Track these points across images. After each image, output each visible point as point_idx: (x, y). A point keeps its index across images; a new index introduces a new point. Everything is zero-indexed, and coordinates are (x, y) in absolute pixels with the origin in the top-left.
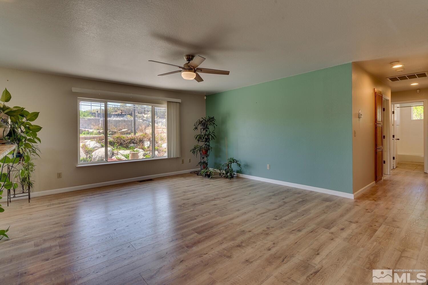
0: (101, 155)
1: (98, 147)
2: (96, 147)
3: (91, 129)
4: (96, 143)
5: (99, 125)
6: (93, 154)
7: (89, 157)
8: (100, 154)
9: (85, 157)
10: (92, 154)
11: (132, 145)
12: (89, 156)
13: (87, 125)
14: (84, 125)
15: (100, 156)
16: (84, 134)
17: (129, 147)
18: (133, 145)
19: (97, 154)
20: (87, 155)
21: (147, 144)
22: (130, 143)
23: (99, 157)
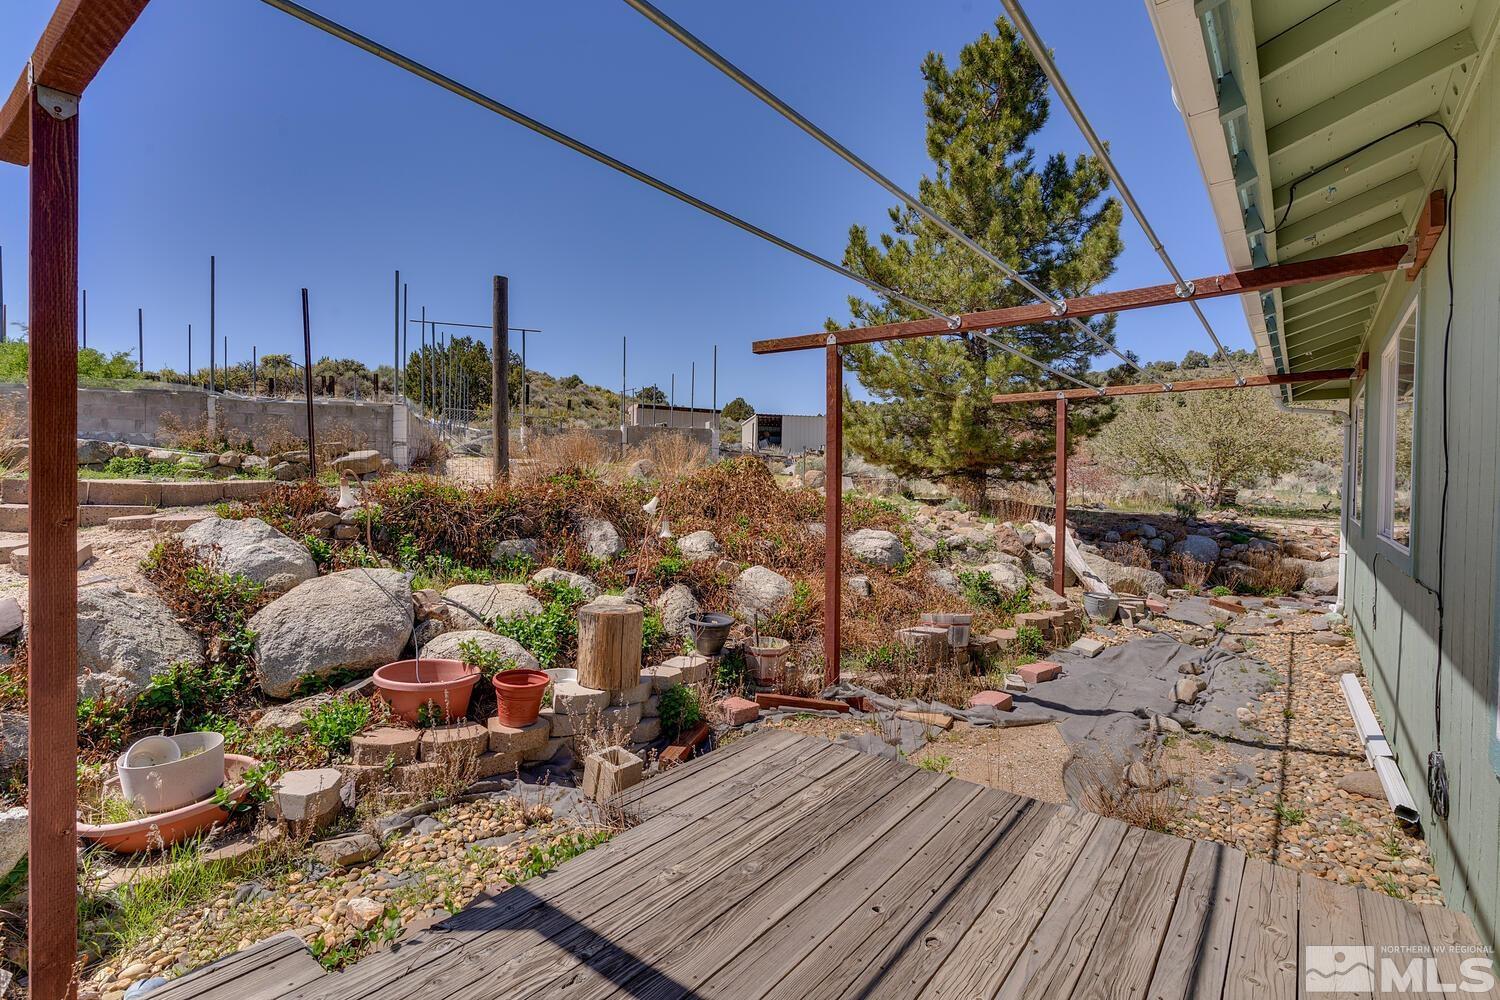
0: (332, 634)
1: (289, 566)
2: (277, 565)
3: (156, 445)
4: (272, 535)
5: (205, 423)
6: (262, 622)
7: (223, 659)
8: (325, 625)
9: (190, 659)
10: (250, 629)
11: (514, 544)
12: (225, 648)
13: (131, 424)
14: (112, 422)
15: (325, 641)
16: (119, 469)
17: (496, 556)
18: (521, 542)
19: (296, 624)
20: (204, 639)
21: (604, 537)
22: (501, 530)
23: (320, 650)
